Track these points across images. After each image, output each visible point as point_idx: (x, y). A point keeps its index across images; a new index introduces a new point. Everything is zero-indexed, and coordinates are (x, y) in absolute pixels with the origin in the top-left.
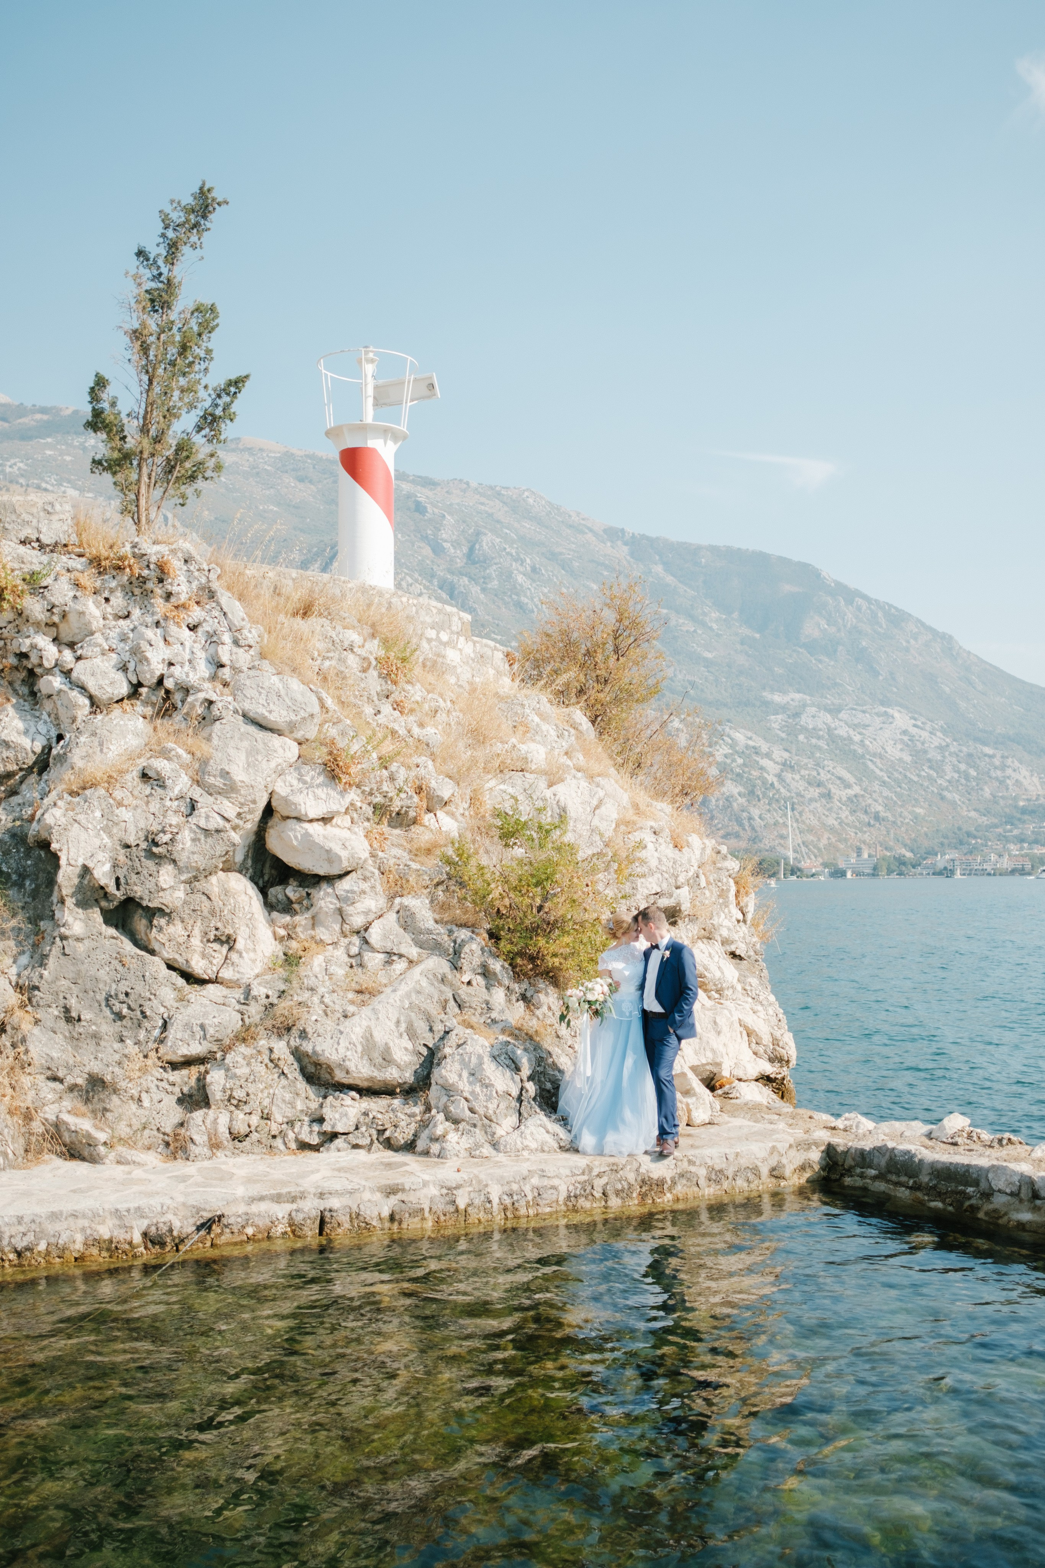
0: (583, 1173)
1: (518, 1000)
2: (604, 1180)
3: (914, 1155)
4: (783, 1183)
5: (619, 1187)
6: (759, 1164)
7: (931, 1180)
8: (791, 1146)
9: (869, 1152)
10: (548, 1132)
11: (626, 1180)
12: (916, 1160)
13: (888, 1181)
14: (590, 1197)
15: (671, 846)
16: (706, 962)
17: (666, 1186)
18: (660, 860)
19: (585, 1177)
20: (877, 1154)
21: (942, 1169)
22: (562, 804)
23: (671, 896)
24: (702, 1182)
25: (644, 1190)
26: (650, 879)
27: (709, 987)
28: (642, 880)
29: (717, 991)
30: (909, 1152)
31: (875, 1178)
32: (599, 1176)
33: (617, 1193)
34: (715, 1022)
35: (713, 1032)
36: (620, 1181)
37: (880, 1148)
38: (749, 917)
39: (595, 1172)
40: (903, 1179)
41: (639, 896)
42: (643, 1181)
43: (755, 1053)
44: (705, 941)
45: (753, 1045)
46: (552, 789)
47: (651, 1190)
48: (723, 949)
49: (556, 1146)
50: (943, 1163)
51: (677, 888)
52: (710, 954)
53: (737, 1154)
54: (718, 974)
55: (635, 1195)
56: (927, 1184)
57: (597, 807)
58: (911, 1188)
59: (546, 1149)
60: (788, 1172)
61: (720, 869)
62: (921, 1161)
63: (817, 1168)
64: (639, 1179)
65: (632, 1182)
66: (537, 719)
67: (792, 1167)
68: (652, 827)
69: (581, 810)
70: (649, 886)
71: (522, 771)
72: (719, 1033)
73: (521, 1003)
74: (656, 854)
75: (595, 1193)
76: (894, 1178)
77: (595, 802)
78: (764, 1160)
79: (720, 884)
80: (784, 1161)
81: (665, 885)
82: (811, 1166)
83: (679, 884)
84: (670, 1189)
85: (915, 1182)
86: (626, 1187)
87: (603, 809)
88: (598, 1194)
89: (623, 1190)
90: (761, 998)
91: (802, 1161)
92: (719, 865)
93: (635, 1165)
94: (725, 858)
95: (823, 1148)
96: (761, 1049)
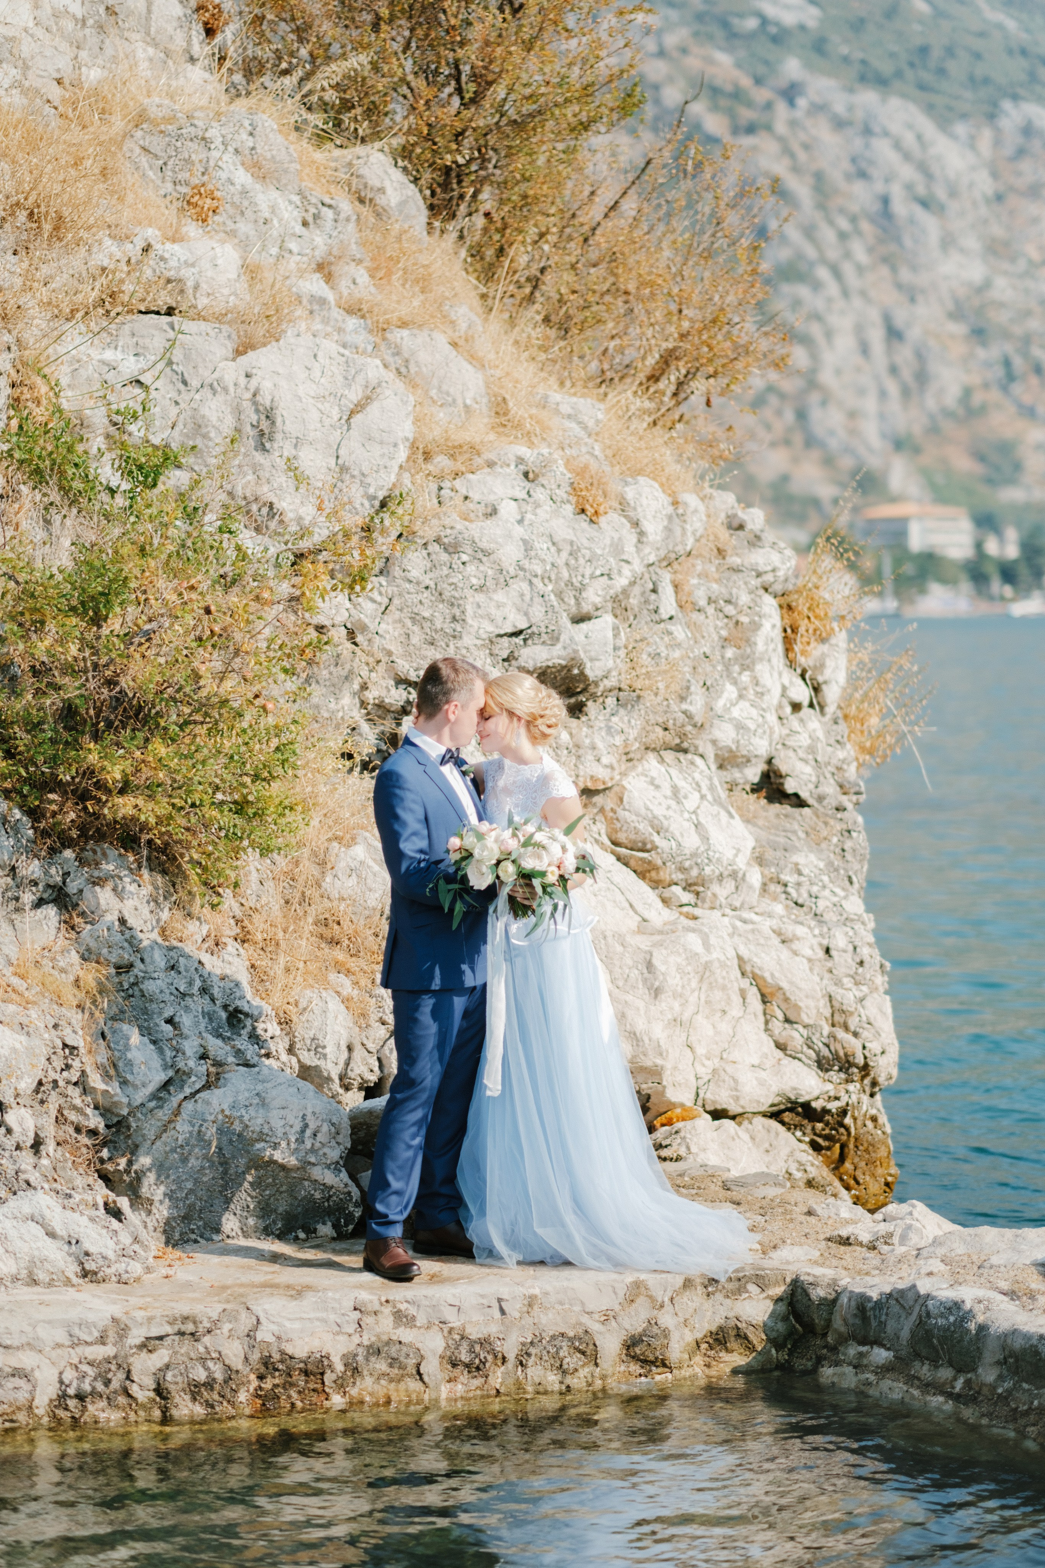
0: (102, 1340)
1: (39, 903)
2: (161, 1357)
3: (968, 1315)
4: (662, 1377)
5: (201, 1375)
6: (595, 1327)
7: (1001, 1378)
8: (688, 1284)
9: (879, 1305)
10: (52, 1235)
11: (220, 1358)
12: (972, 1326)
13: (911, 1379)
14: (122, 1400)
15: (569, 509)
16: (659, 811)
17: (329, 1378)
18: (528, 546)
19: (109, 1350)
20: (896, 1309)
21: (1024, 1350)
22: (265, 400)
23: (555, 639)
24: (432, 1368)
25: (268, 1385)
26: (500, 596)
27: (664, 875)
28: (480, 598)
29: (688, 887)
30: (957, 1305)
31: (885, 1370)
32: (148, 1345)
33: (195, 1390)
34: (650, 966)
35: (641, 989)
36: (203, 1360)
37: (902, 1292)
38: (832, 694)
39: (136, 1336)
40: (945, 1373)
41: (468, 640)
42: (266, 1362)
43: (781, 1047)
44: (669, 756)
45: (777, 1026)
46: (244, 361)
47: (288, 1385)
48: (718, 778)
49: (72, 1269)
50: (1027, 1337)
51: (579, 619)
52: (675, 790)
53: (531, 1302)
54: (691, 841)
55: (243, 1397)
56: (993, 1387)
57: (358, 408)
58: (956, 1398)
59: (41, 1276)
60: (676, 1351)
61: (737, 570)
62: (982, 1328)
63: (758, 1339)
64: (255, 1356)
65: (237, 1363)
66: (242, 177)
67: (690, 1337)
68: (520, 460)
69: (315, 415)
70: (497, 614)
71: (170, 312)
72: (657, 993)
73: (51, 912)
74: (519, 531)
75: (134, 1389)
76: (924, 1371)
77: (354, 395)
78: (608, 1317)
79: (730, 610)
80: (667, 1320)
81: (538, 613)
82: (741, 1336)
83: (586, 608)
84: (341, 1385)
85: (968, 1382)
86: (219, 1376)
87: (373, 410)
88: (143, 1393)
89: (209, 1385)
90: (822, 904)
91: (719, 1321)
92: (735, 561)
93: (245, 1322)
94: (756, 541)
95: (779, 1290)
96: (796, 1037)
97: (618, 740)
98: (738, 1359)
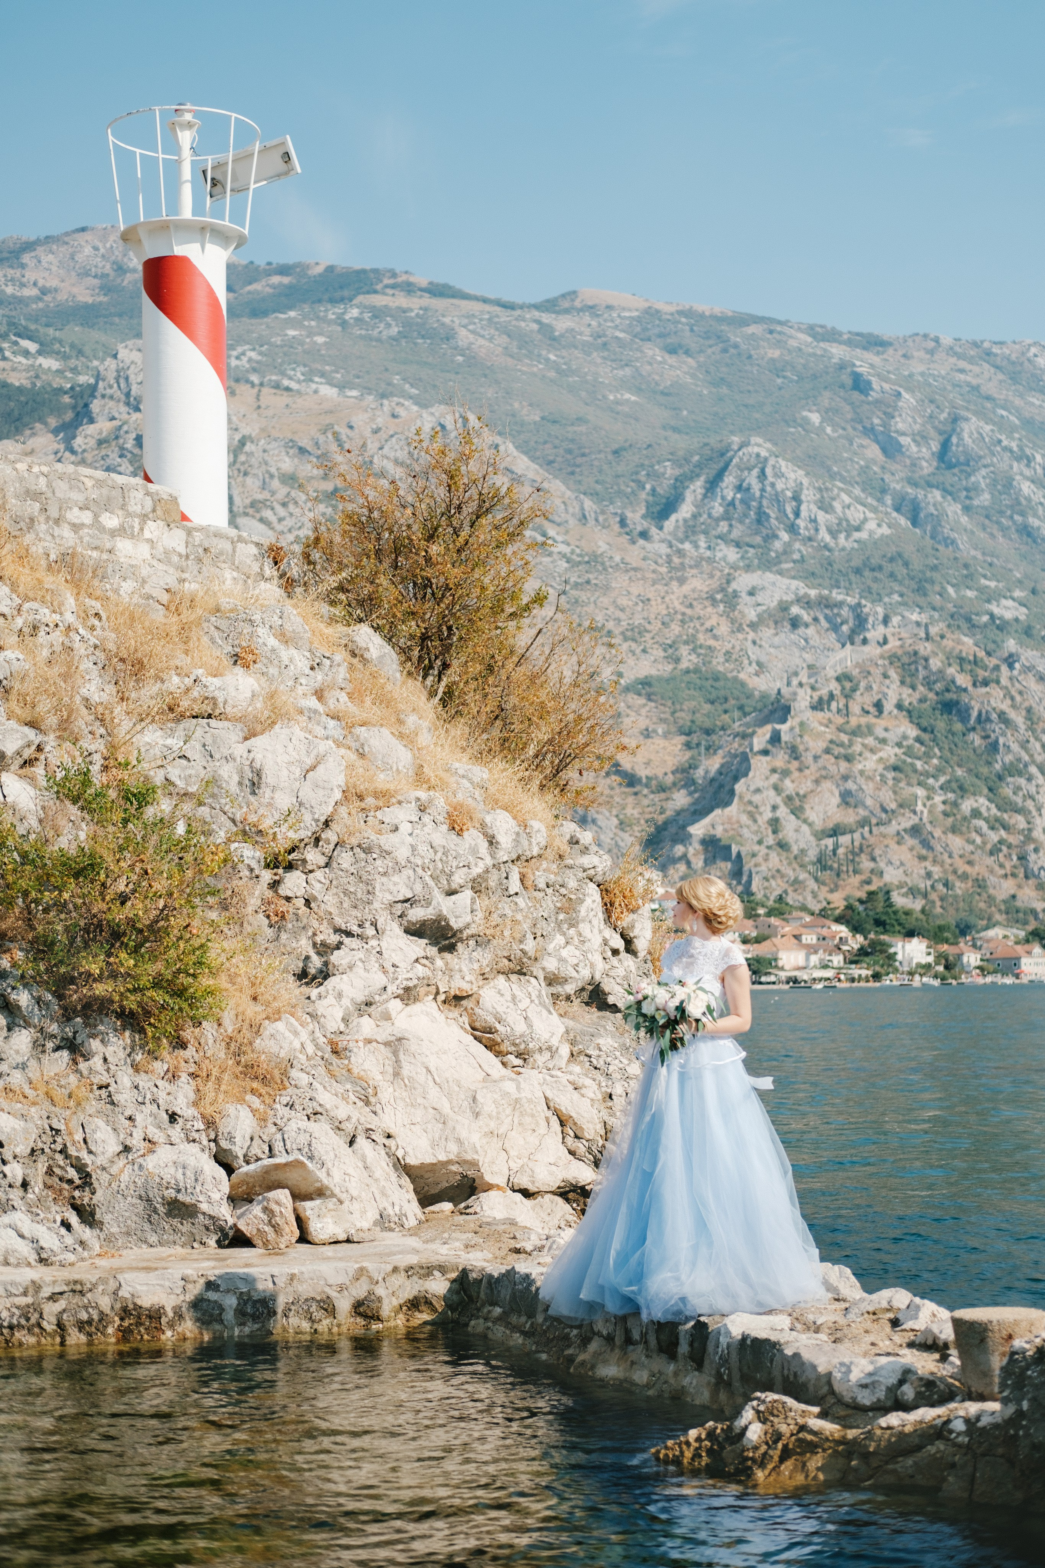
0: (25, 1294)
1: (57, 1049)
2: (61, 1304)
4: (376, 1326)
5: (84, 1316)
6: (333, 1294)
8: (395, 1270)
9: (498, 1280)
10: (22, 1236)
11: (97, 1307)
13: (507, 1325)
14: (36, 1330)
15: (445, 828)
16: (500, 1009)
17: (164, 1320)
18: (413, 848)
19: (29, 1300)
20: (505, 1282)
22: (257, 765)
23: (429, 903)
24: (229, 1316)
25: (126, 1323)
26: (396, 878)
27: (504, 1048)
28: (384, 879)
29: (518, 1055)
31: (497, 1320)
32: (53, 1297)
33: (81, 1326)
34: (474, 1099)
35: (469, 1113)
36: (86, 1308)
37: (508, 1272)
39: (46, 1292)
40: (522, 1320)
41: (376, 905)
42: (125, 1309)
43: (572, 1153)
44: (514, 977)
45: (570, 1140)
46: (248, 742)
47: (139, 1324)
48: (545, 991)
49: (33, 1257)
51: (451, 893)
52: (514, 997)
53: (292, 1277)
54: (520, 1028)
55: (110, 1330)
57: (313, 768)
58: (527, 1334)
59: (12, 1260)
60: (386, 1310)
61: (570, 867)
63: (440, 1306)
64: (118, 1306)
65: (107, 1310)
66: (272, 642)
67: (395, 1302)
68: (418, 799)
69: (285, 773)
70: (394, 889)
71: (209, 716)
72: (477, 1115)
73: (65, 1054)
74: (410, 840)
75: (45, 1324)
76: (513, 1319)
77: (309, 762)
78: (342, 1288)
79: (563, 891)
80: (380, 1291)
81: (418, 888)
82: (428, 1303)
83: (454, 886)
84: (171, 1325)
85: (531, 1324)
86: (96, 1317)
87: (321, 769)
88: (49, 1327)
89: (90, 1322)
90: (611, 1068)
91: (415, 1293)
92: (569, 862)
93: (112, 1285)
94: (585, 850)
95: (454, 1275)
96: (581, 1147)
97: (476, 966)
98: (425, 1316)
